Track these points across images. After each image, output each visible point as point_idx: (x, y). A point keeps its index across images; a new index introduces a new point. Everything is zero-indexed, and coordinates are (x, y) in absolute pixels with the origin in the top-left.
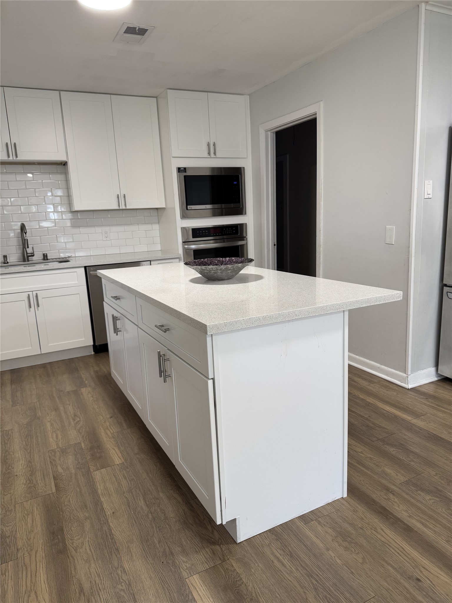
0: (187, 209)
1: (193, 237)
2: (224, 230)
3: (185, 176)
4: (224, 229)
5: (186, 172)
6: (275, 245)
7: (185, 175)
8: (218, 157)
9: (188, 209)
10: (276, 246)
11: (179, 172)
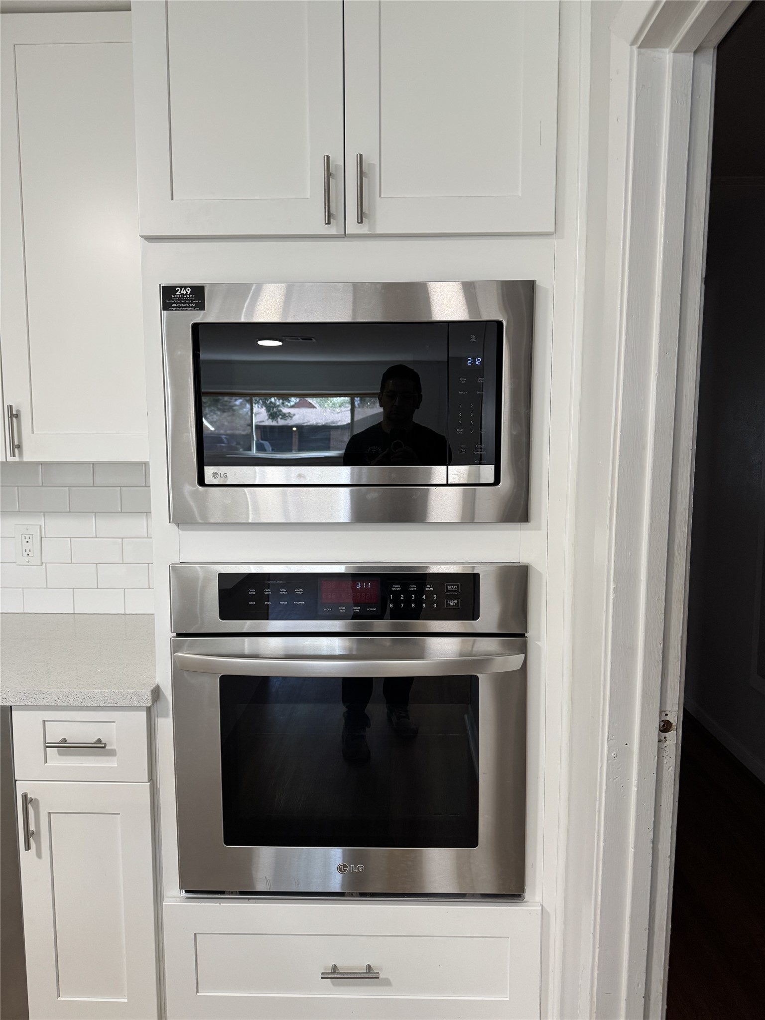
0: (201, 482)
1: (224, 615)
2: (397, 594)
3: (196, 327)
4: (397, 587)
5: (201, 307)
6: (666, 727)
7: (198, 320)
8: (379, 230)
9: (207, 482)
10: (673, 739)
11: (166, 307)
